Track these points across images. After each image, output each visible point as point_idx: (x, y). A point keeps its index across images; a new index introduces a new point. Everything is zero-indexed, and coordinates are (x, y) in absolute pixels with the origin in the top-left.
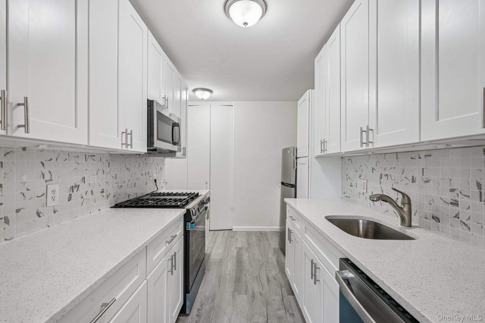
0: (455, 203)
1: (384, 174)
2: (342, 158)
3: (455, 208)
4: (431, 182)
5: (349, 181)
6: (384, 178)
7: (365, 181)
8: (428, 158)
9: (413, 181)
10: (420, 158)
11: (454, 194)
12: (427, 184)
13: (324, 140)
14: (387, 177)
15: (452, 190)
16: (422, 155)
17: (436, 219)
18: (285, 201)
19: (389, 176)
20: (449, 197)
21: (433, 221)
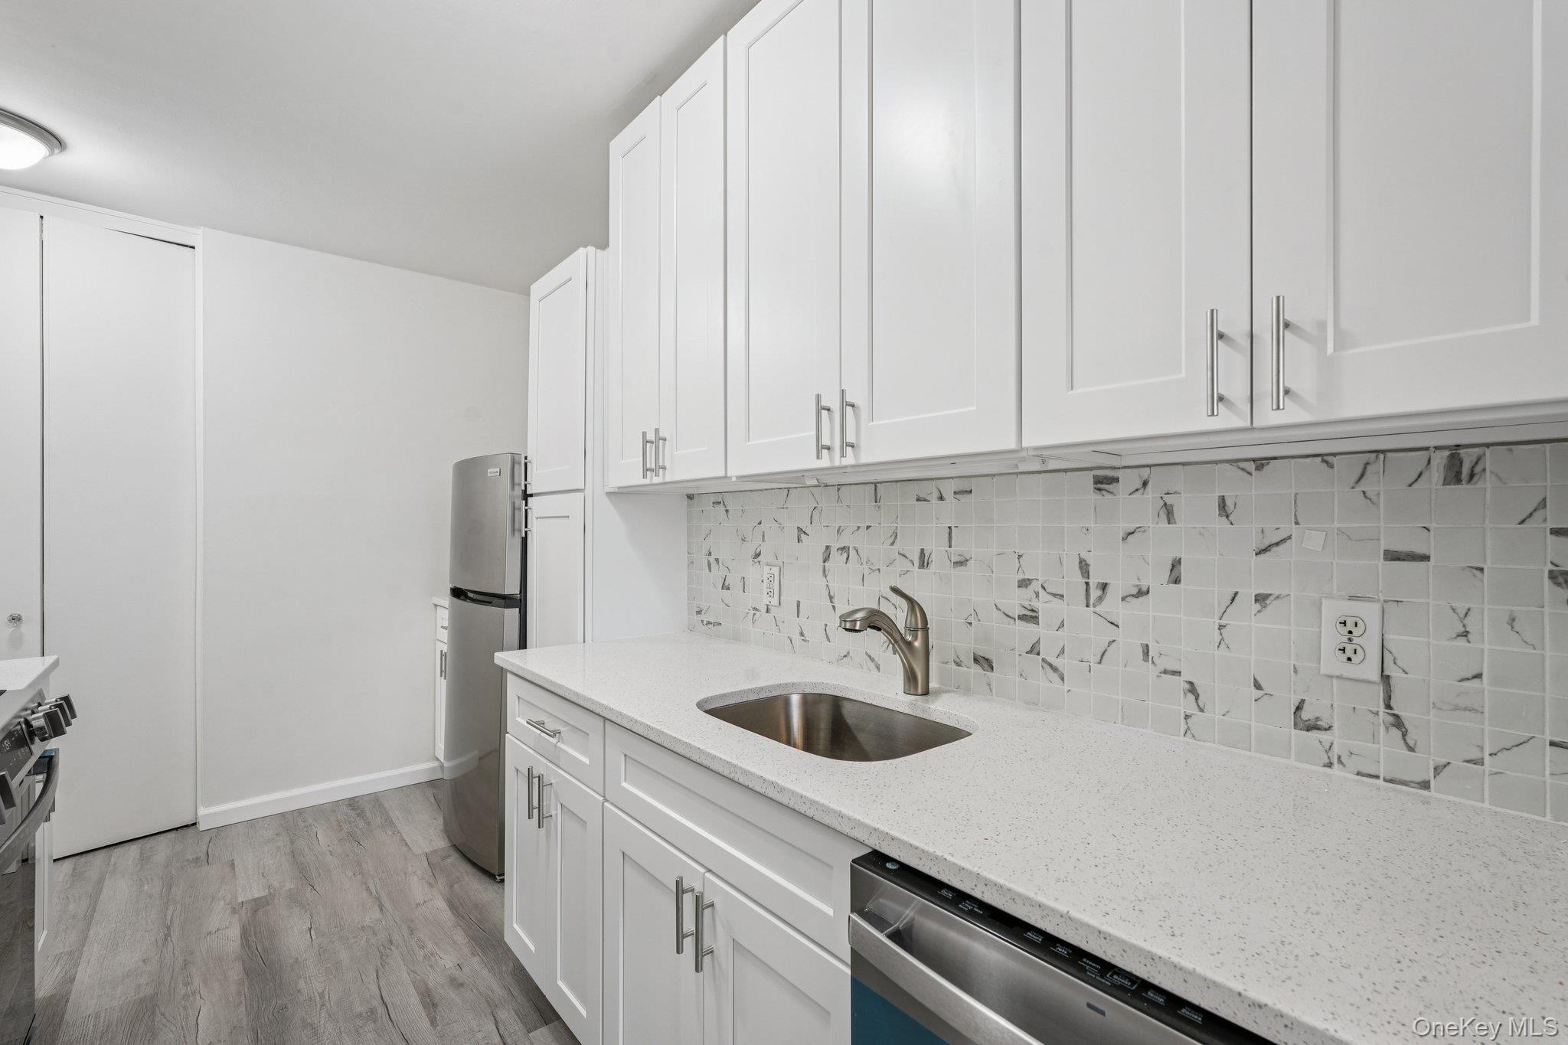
0: (1030, 617)
1: (835, 546)
2: (690, 497)
3: (1030, 627)
4: (971, 563)
5: (718, 573)
6: (837, 558)
7: (776, 570)
8: (964, 498)
9: (924, 563)
10: (941, 498)
11: (1028, 592)
12: (961, 570)
13: (657, 431)
14: (845, 555)
15: (1024, 583)
16: (948, 489)
17: (984, 662)
18: (497, 661)
19: (852, 553)
20: (1016, 601)
21: (976, 669)
